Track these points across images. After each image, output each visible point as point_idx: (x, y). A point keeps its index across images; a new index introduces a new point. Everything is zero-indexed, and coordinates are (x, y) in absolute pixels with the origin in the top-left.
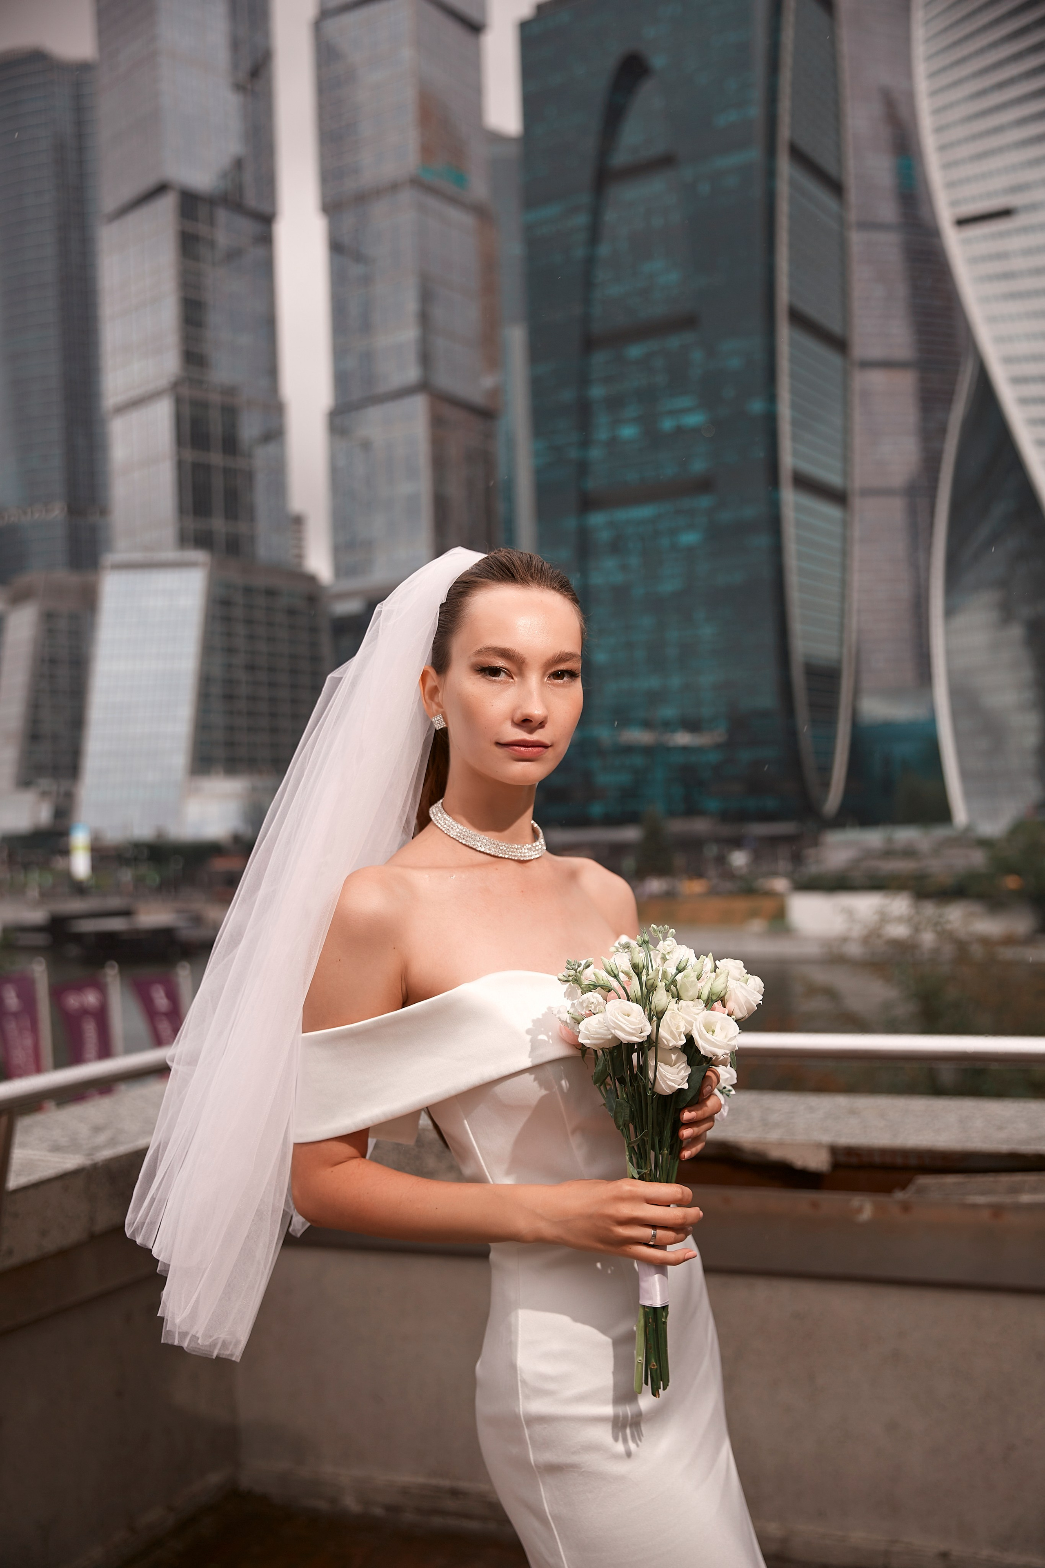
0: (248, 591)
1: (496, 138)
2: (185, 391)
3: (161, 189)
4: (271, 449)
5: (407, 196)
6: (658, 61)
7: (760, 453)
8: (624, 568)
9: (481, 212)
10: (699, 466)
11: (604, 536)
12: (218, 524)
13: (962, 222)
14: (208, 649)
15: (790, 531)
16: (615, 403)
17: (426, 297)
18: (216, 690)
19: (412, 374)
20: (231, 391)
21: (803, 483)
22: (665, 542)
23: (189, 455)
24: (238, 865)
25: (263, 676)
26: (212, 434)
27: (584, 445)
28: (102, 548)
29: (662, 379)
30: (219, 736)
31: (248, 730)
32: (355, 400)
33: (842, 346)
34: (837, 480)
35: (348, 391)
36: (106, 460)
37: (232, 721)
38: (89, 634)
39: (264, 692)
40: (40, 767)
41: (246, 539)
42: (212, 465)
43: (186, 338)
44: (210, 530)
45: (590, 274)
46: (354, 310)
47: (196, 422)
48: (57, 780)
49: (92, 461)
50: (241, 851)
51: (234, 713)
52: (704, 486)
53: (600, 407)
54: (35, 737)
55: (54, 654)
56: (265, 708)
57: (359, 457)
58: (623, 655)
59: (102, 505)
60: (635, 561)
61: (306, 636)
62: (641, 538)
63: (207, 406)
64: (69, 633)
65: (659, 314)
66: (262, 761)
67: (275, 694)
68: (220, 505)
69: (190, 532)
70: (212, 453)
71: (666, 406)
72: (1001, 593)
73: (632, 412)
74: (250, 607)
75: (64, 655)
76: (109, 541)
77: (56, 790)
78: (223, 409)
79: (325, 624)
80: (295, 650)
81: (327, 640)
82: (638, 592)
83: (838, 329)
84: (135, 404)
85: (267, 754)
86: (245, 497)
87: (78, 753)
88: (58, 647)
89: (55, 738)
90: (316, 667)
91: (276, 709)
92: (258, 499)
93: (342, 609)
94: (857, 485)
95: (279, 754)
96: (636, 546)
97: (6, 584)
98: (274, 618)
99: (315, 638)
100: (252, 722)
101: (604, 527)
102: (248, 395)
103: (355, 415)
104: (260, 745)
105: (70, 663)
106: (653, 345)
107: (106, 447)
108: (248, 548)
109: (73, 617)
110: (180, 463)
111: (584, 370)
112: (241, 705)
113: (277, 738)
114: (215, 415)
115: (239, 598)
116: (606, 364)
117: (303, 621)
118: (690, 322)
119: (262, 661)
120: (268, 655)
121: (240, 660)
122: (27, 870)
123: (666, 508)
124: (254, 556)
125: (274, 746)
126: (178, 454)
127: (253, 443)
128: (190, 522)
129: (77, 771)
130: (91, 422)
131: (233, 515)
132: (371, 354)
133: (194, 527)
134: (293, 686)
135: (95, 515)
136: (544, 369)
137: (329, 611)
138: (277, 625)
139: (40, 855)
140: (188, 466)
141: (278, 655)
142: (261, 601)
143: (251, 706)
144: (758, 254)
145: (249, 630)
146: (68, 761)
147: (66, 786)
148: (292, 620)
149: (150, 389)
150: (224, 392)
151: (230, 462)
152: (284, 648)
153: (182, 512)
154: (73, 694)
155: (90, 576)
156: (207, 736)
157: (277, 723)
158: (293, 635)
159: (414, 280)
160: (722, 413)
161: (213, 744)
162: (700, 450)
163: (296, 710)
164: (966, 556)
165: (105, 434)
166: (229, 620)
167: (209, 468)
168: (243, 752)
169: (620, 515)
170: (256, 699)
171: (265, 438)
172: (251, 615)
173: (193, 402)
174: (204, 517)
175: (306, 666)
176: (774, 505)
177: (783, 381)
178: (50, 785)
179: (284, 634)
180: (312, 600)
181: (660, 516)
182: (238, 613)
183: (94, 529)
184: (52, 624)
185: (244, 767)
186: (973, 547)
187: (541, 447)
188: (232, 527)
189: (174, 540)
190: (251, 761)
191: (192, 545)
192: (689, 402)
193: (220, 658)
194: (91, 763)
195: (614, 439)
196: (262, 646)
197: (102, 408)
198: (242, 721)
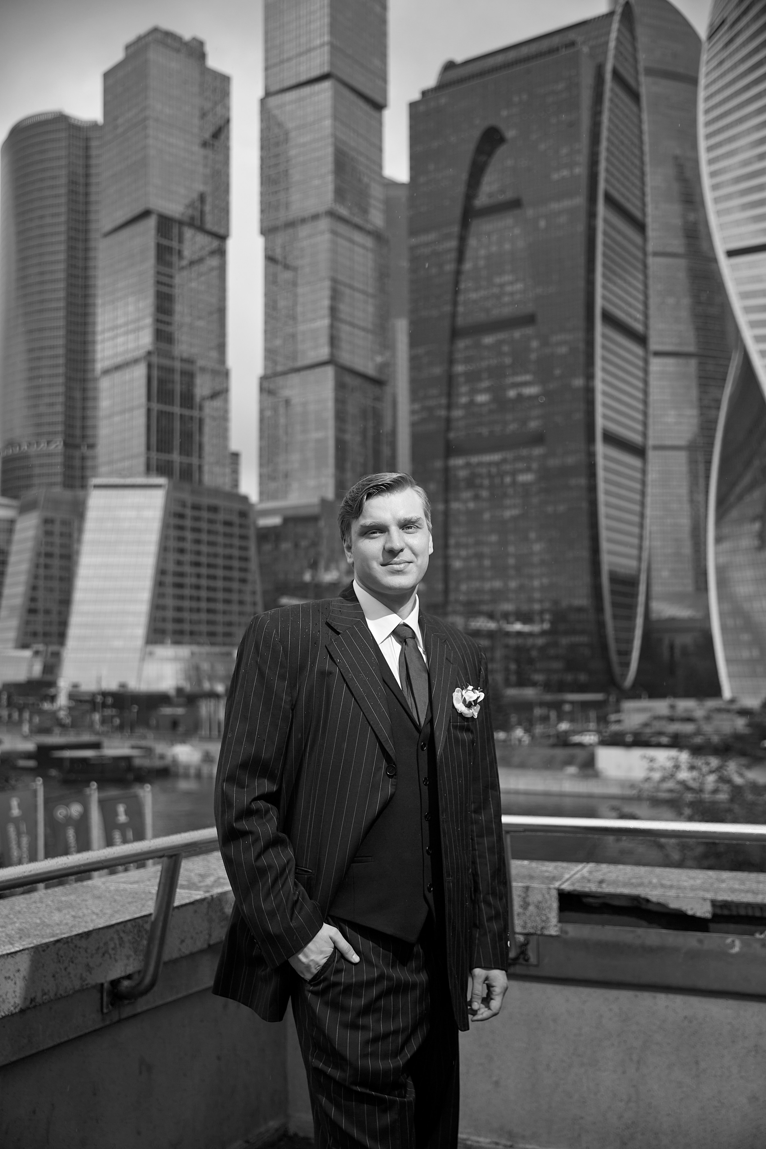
0: (196, 507)
1: (392, 184)
2: (155, 359)
3: (146, 214)
4: (217, 403)
5: (324, 224)
6: (510, 134)
7: (579, 416)
8: (477, 498)
9: (377, 236)
10: (533, 425)
11: (462, 474)
12: (176, 457)
13: (731, 254)
14: (163, 549)
15: (601, 474)
16: (472, 377)
17: (335, 295)
18: (169, 579)
19: (324, 352)
20: (190, 361)
21: (610, 439)
22: (508, 480)
23: (156, 406)
24: (180, 711)
25: (204, 571)
26: (173, 391)
27: (449, 407)
28: (89, 473)
29: (508, 361)
30: (170, 614)
31: (191, 610)
32: (280, 368)
33: (642, 340)
34: (636, 438)
35: (275, 363)
36: (95, 408)
37: (180, 603)
38: (75, 535)
39: (204, 582)
40: (35, 634)
41: (195, 468)
42: (173, 414)
43: (158, 321)
44: (168, 461)
45: (457, 283)
46: (282, 304)
47: (161, 382)
48: (46, 644)
49: (84, 408)
50: (182, 700)
51: (181, 597)
52: (538, 439)
53: (462, 379)
54: (32, 611)
55: (49, 549)
56: (204, 594)
57: (282, 410)
58: (474, 563)
59: (90, 441)
60: (485, 494)
61: (236, 542)
62: (490, 476)
63: (171, 370)
64: (62, 534)
65: (507, 311)
66: (200, 634)
67: (212, 583)
68: (177, 441)
69: (154, 463)
70: (173, 405)
71: (510, 380)
72: (757, 526)
73: (485, 384)
74: (197, 519)
75: (57, 551)
76: (94, 468)
77: (47, 651)
78: (183, 373)
79: (252, 533)
80: (228, 551)
81: (252, 545)
82: (487, 516)
83: (639, 327)
84: (118, 368)
85: (204, 628)
86: (196, 437)
87: (64, 624)
88: (52, 544)
89: (47, 612)
90: (243, 565)
91: (212, 595)
92: (206, 439)
93: (265, 522)
94: (651, 442)
95: (212, 628)
96: (486, 482)
97: (15, 497)
98: (214, 527)
99: (243, 543)
100: (194, 604)
101: (462, 467)
102: (200, 363)
103: (280, 381)
104: (199, 622)
105: (62, 557)
106: (501, 336)
107: (95, 399)
108: (196, 476)
109: (65, 523)
110: (149, 411)
111: (451, 353)
112: (187, 592)
113: (212, 617)
114: (177, 377)
115: (189, 512)
116: (467, 348)
117: (236, 531)
118: (530, 320)
119: (204, 560)
120: (209, 555)
121: (187, 558)
122: (21, 711)
123: (509, 455)
124: (200, 481)
125: (209, 622)
126: (148, 404)
127: (203, 399)
128: (154, 455)
129: (61, 637)
130: (84, 380)
131: (186, 450)
132: (293, 336)
133: (157, 459)
134: (225, 579)
135: (84, 450)
136: (421, 351)
137: (255, 523)
138: (216, 533)
139: (31, 700)
140: (154, 415)
141: (216, 555)
142: (205, 514)
143: (194, 593)
144: (581, 272)
145: (196, 536)
146: (54, 629)
147: (53, 648)
148: (228, 530)
149: (129, 356)
150: (183, 360)
151: (187, 412)
152: (220, 550)
153: (148, 448)
154: (61, 579)
155: (80, 493)
156: (160, 614)
157: (212, 606)
158: (228, 541)
159: (327, 284)
160: (552, 386)
161: (164, 620)
162: (536, 412)
163: (227, 596)
164: (732, 498)
165: (95, 389)
166: (181, 528)
167: (170, 415)
168: (187, 627)
169: (474, 459)
170: (198, 587)
171: (214, 395)
172: (197, 524)
173: (161, 368)
174: (165, 452)
175: (236, 563)
176: (591, 455)
177: (599, 363)
178: (41, 647)
179: (220, 539)
180: (243, 514)
181: (504, 461)
182: (188, 523)
183: (83, 458)
184: (49, 527)
185: (187, 638)
186: (738, 490)
187: (417, 406)
188: (186, 460)
189: (142, 468)
190: (192, 633)
191: (155, 472)
192: (528, 378)
193: (172, 556)
194: (73, 632)
195: (472, 403)
196: (204, 548)
197: (93, 370)
198: (187, 604)
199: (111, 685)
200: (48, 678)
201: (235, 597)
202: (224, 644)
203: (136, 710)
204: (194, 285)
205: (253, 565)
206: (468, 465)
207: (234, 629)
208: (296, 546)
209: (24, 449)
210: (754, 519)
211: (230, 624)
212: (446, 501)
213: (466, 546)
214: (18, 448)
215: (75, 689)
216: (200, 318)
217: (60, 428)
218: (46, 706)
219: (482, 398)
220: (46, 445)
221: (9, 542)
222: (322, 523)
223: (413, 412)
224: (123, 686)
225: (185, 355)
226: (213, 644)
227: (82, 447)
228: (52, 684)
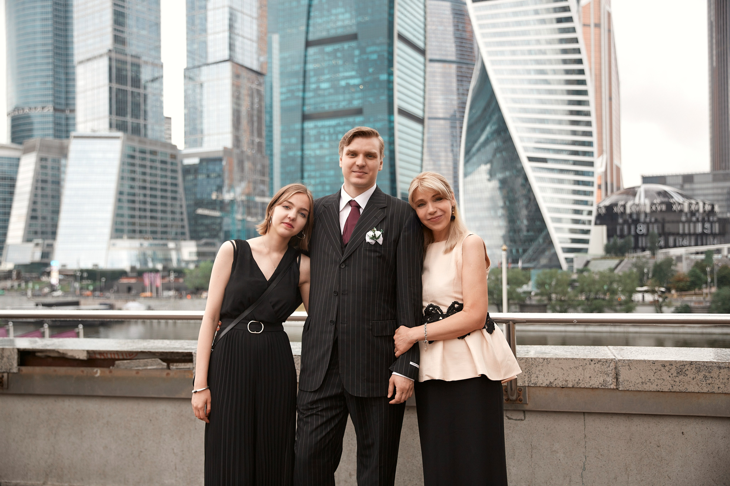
0: (143, 152)
2: (114, 55)
4: (156, 85)
7: (384, 98)
8: (321, 147)
10: (356, 103)
11: (313, 132)
12: (129, 119)
14: (121, 178)
15: (397, 134)
16: (319, 72)
17: (232, 17)
18: (125, 198)
19: (226, 54)
20: (137, 57)
21: (403, 113)
23: (115, 86)
24: (133, 281)
25: (148, 192)
26: (126, 76)
27: (304, 91)
28: (71, 128)
29: (340, 62)
30: (126, 220)
31: (140, 217)
32: (197, 63)
33: (422, 52)
34: (419, 113)
35: (194, 59)
36: (74, 86)
37: (132, 213)
38: (62, 169)
39: (148, 199)
40: (36, 233)
41: (142, 126)
42: (126, 91)
43: (115, 30)
44: (124, 121)
45: (309, 12)
46: (197, 21)
47: (119, 70)
48: (44, 239)
49: (67, 86)
50: (134, 274)
51: (134, 209)
52: (359, 112)
53: (312, 73)
54: (33, 218)
55: (44, 178)
56: (148, 207)
57: (198, 90)
58: (319, 188)
59: (71, 107)
60: (326, 145)
61: (169, 174)
62: (329, 134)
63: (125, 63)
64: (53, 168)
65: (340, 32)
66: (146, 232)
67: (153, 200)
68: (129, 110)
69: (114, 122)
70: (127, 85)
71: (341, 75)
72: (488, 166)
73: (327, 77)
74: (144, 159)
75: (49, 179)
76: (74, 125)
77: (44, 243)
78: (133, 64)
79: (179, 168)
80: (164, 180)
81: (180, 176)
82: (327, 159)
83: (421, 44)
84: (89, 60)
85: (149, 229)
86: (142, 107)
87: (55, 226)
88: (46, 174)
89: (44, 218)
90: (174, 188)
91: (153, 207)
92: (149, 108)
93: (188, 162)
94: (427, 115)
95: (154, 229)
96: (327, 138)
97: (21, 143)
98: (154, 165)
99: (174, 175)
100: (142, 214)
101: (312, 129)
102: (144, 58)
103: (196, 71)
104: (145, 225)
105: (53, 182)
106: (337, 46)
107: (74, 80)
108: (142, 131)
109: (54, 160)
110: (110, 89)
111: (305, 56)
112: (137, 206)
113: (154, 221)
114: (129, 67)
115: (137, 154)
116: (315, 54)
117: (169, 167)
118: (353, 37)
119: (148, 185)
120: (151, 182)
121: (137, 184)
122: (27, 282)
123: (341, 121)
124: (146, 135)
125: (152, 225)
126: (109, 84)
127: (147, 82)
128: (114, 117)
129: (54, 234)
130: (67, 67)
131: (136, 115)
132: (205, 42)
133: (117, 120)
134: (162, 197)
135: (68, 112)
136: (286, 55)
137: (182, 162)
138: (156, 168)
139: (34, 275)
140: (114, 90)
141: (156, 182)
142: (148, 156)
143: (142, 206)
144: (386, 8)
145: (142, 170)
146: (49, 229)
147: (49, 242)
148: (164, 166)
149: (96, 53)
150: (132, 56)
151: (136, 90)
152: (159, 179)
153: (111, 113)
154: (53, 197)
155: (65, 141)
156: (119, 219)
157: (154, 214)
158: (164, 173)
159: (227, 10)
160: (367, 79)
161: (122, 223)
162: (357, 95)
163: (163, 208)
164: (474, 149)
165: (74, 73)
166: (133, 165)
167: (125, 92)
168: (137, 228)
169: (320, 123)
170: (145, 203)
171: (154, 80)
172: (143, 163)
173: (118, 61)
174: (122, 116)
175: (169, 188)
176: (391, 122)
177: (396, 65)
178: (40, 241)
179: (159, 172)
180: (173, 157)
181: (338, 125)
182: (137, 162)
183: (67, 119)
184: (44, 163)
185: (138, 235)
186: (477, 145)
187: (284, 90)
188: (135, 121)
189: (107, 126)
190: (141, 232)
191: (116, 129)
192: (353, 73)
193: (127, 183)
194: (61, 231)
195: (318, 89)
196: (148, 178)
197: (72, 61)
198: (137, 213)
199: (88, 265)
200: (45, 261)
201: (169, 209)
202: (162, 239)
203: (104, 281)
204: (139, 7)
205: (181, 189)
206: (316, 127)
207: (169, 229)
208: (208, 176)
209: (26, 112)
210: (486, 163)
211: (166, 226)
212: (302, 150)
213: (315, 177)
214: (22, 111)
215: (64, 268)
216: (144, 29)
217: (51, 98)
218: (44, 279)
219: (324, 85)
220: (41, 109)
221: (16, 172)
222: (224, 163)
223: (282, 93)
224: (96, 265)
225: (134, 53)
226: (154, 239)
227: (66, 111)
228: (48, 265)
